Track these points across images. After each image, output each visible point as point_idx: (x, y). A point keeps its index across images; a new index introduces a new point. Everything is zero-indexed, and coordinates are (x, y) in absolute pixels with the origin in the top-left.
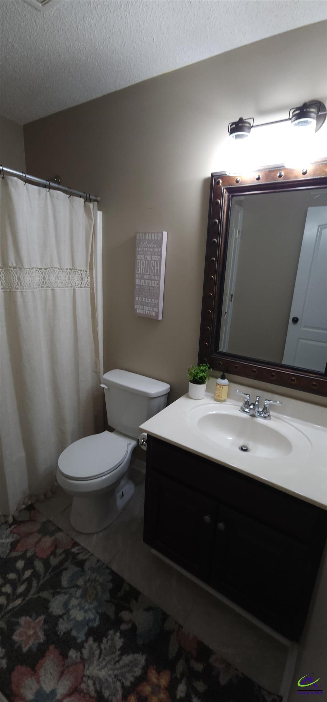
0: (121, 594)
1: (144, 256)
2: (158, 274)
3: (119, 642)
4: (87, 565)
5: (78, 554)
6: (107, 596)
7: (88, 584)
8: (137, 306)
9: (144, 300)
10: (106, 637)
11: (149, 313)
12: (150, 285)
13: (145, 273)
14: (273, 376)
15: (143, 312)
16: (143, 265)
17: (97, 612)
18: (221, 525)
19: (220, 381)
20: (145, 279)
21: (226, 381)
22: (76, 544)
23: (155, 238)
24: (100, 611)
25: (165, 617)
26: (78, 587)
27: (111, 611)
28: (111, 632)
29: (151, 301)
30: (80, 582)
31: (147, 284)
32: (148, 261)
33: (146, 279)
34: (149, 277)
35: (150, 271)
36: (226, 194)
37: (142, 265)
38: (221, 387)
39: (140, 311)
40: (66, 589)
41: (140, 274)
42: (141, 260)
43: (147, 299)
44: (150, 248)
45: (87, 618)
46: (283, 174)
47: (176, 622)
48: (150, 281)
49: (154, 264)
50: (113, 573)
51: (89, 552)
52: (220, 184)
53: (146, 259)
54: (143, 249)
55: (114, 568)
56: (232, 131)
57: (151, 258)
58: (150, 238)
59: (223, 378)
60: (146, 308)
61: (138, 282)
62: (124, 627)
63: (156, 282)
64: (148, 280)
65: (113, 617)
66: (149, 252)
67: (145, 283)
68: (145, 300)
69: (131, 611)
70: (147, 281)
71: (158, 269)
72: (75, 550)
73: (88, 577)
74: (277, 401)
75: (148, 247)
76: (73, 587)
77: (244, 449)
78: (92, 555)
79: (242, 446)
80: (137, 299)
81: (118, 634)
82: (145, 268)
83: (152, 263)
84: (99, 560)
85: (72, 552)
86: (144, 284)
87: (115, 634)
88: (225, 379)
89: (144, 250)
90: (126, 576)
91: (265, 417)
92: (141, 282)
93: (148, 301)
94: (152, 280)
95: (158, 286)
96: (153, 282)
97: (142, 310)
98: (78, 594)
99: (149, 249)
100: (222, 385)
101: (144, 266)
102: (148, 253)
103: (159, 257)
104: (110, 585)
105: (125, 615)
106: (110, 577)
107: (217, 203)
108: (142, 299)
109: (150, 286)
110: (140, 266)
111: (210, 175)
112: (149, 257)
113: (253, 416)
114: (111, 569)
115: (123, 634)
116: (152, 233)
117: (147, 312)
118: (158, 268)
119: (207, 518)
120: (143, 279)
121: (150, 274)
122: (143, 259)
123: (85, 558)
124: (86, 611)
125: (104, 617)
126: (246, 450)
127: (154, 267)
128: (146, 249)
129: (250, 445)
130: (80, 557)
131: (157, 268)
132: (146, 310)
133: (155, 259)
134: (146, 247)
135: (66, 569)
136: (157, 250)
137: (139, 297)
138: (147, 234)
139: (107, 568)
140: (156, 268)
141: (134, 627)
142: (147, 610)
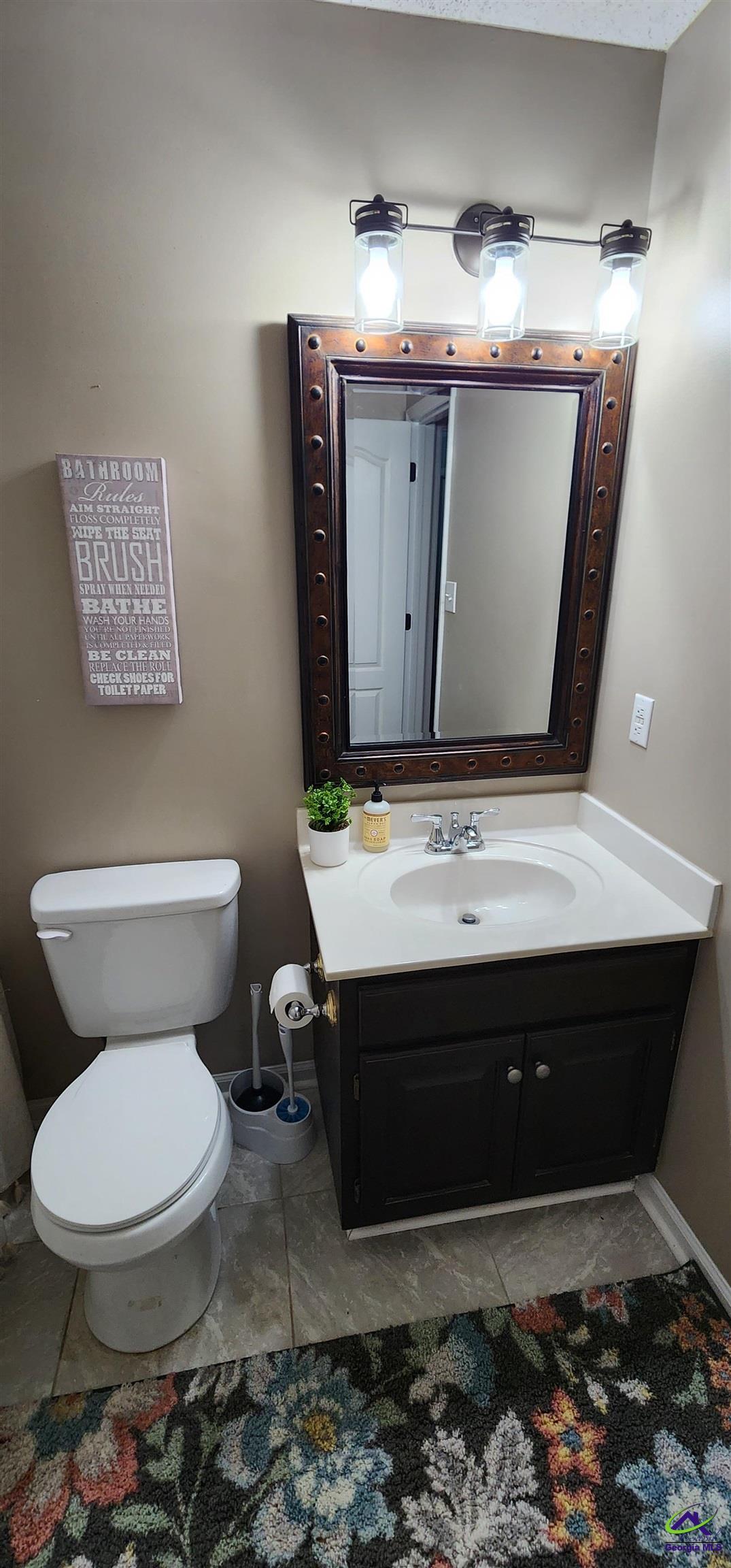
0: (376, 1365)
1: (103, 529)
2: (161, 580)
3: (454, 1444)
4: (256, 1390)
5: (211, 1390)
6: (357, 1399)
7: (297, 1421)
8: (97, 678)
9: (122, 655)
10: (428, 1463)
11: (145, 691)
12: (137, 611)
13: (112, 576)
14: (472, 764)
15: (122, 690)
16: (102, 555)
17: (369, 1446)
18: (542, 1069)
19: (371, 806)
20: (114, 597)
21: (383, 806)
22: (182, 1380)
23: (137, 476)
24: (372, 1437)
25: (476, 1317)
26: (284, 1449)
27: (392, 1415)
28: (427, 1445)
29: (147, 655)
30: (277, 1436)
31: (124, 611)
32: (118, 543)
33: (120, 597)
34: (130, 589)
35: (130, 572)
36: (334, 376)
37: (96, 556)
38: (381, 820)
39: (111, 691)
40: (261, 1481)
41: (94, 582)
42: (91, 542)
43: (130, 653)
44: (121, 504)
45: (362, 1479)
47: (498, 1308)
48: (136, 602)
49: (140, 552)
50: (322, 1348)
51: (234, 1362)
52: (319, 348)
53: (110, 537)
54: (95, 508)
55: (314, 1335)
56: (362, 226)
57: (130, 532)
58: (115, 475)
59: (377, 798)
60: (133, 677)
61: (88, 606)
62: (436, 1412)
63: (155, 602)
64: (127, 597)
65: (403, 1419)
66: (118, 515)
67: (118, 608)
68: (126, 655)
69: (422, 1372)
70: (123, 602)
71: (160, 565)
72: (194, 1392)
73: (282, 1410)
75: (111, 503)
76: (272, 1462)
77: (468, 920)
78: (245, 1360)
79: (464, 915)
80: (93, 656)
81: (441, 1434)
82: (109, 565)
83: (136, 548)
84: (271, 1356)
85: (190, 1404)
86: (113, 611)
87: (436, 1439)
88: (381, 801)
89: (100, 509)
90: (350, 1327)
91: (477, 847)
92: (100, 606)
93: (135, 658)
94: (141, 597)
95: (164, 611)
96: (146, 602)
97: (118, 685)
98: (297, 1463)
99: (116, 509)
100: (383, 815)
101: (107, 559)
102: (116, 519)
103: (157, 531)
104: (342, 1373)
105: (420, 1390)
106: (327, 1359)
107: (315, 395)
108: (112, 655)
109: (137, 616)
110: (92, 560)
111: (285, 320)
112: (121, 533)
113: (458, 852)
114: (310, 1345)
115: (447, 1422)
116: (120, 461)
117: (137, 688)
118: (159, 561)
119: (514, 1074)
120: (108, 596)
121: (131, 581)
122: (100, 537)
123: (236, 1380)
124: (346, 1472)
125: (390, 1439)
126: (473, 922)
127: (143, 559)
128: (108, 507)
129: (476, 910)
130: (221, 1391)
131: (154, 561)
132: (133, 684)
133: (144, 538)
134: (103, 503)
135: (217, 1448)
136: (148, 510)
137: (98, 650)
138: (105, 463)
139: (303, 1350)
140: (150, 561)
141: (450, 1389)
142: (443, 1340)
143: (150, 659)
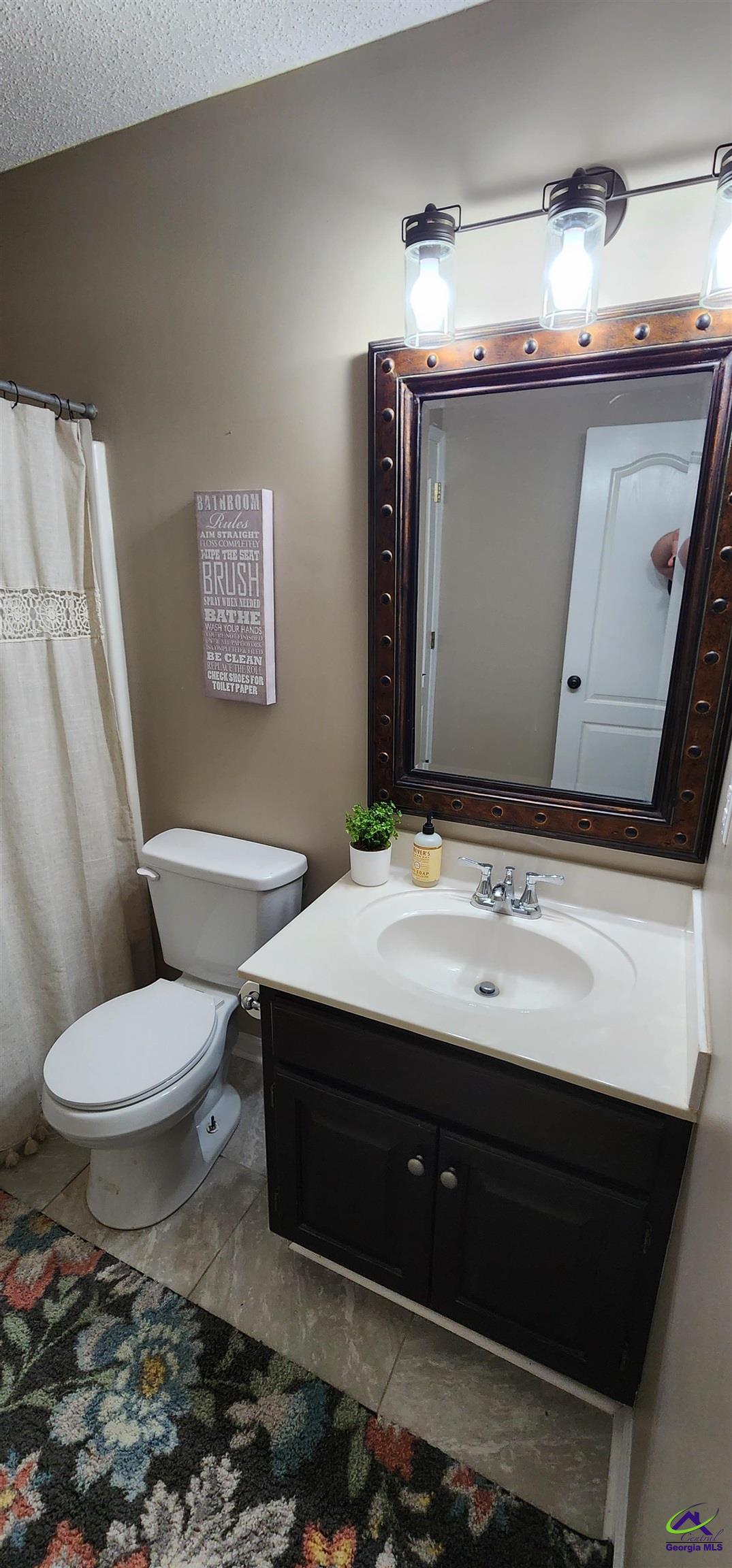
0: (227, 1361)
1: (221, 551)
2: (258, 596)
3: (229, 1480)
4: (138, 1307)
5: (115, 1282)
6: (192, 1375)
7: (144, 1353)
8: (212, 675)
9: (229, 658)
10: (198, 1475)
11: (244, 690)
12: (240, 621)
13: (225, 592)
14: (542, 818)
15: (228, 687)
16: (219, 574)
17: (171, 1418)
18: (448, 1177)
19: (422, 838)
20: (226, 608)
21: (435, 839)
22: (107, 1259)
23: (244, 507)
24: (179, 1414)
25: (334, 1396)
26: (120, 1364)
27: (204, 1411)
28: (209, 1460)
29: (245, 659)
30: (124, 1351)
31: (232, 621)
32: (230, 562)
33: (229, 608)
34: (236, 602)
35: (237, 588)
36: (406, 395)
37: (215, 574)
38: (424, 853)
39: (220, 687)
40: (90, 1373)
41: (213, 595)
42: (212, 561)
43: (234, 656)
44: (232, 530)
45: (147, 1437)
46: (535, 344)
47: (360, 1406)
48: (240, 612)
49: (245, 571)
50: (203, 1315)
51: (142, 1274)
52: (392, 371)
53: (225, 559)
54: (216, 534)
55: (206, 1301)
56: (411, 238)
57: (238, 554)
58: (230, 507)
59: (428, 830)
60: (234, 677)
61: (209, 615)
62: (238, 1441)
63: (253, 614)
64: (234, 609)
65: (210, 1422)
66: (230, 539)
67: (228, 617)
68: (232, 658)
69: (254, 1400)
70: (231, 613)
71: (257, 583)
72: (104, 1275)
73: (142, 1336)
74: (553, 873)
75: (227, 530)
76: (107, 1367)
77: (486, 991)
78: (149, 1279)
79: (482, 983)
80: (210, 656)
81: (226, 1462)
82: (223, 581)
83: (242, 567)
84: (166, 1290)
85: (98, 1281)
86: (224, 620)
87: (219, 1462)
88: (432, 833)
89: (219, 535)
90: (235, 1318)
91: (529, 913)
92: (216, 615)
93: (237, 662)
94: (242, 609)
95: (259, 623)
96: (247, 613)
97: (226, 682)
98: (121, 1383)
99: (230, 533)
100: (427, 849)
101: (222, 577)
102: (229, 543)
103: (257, 552)
104: (199, 1346)
105: (240, 1412)
106: (197, 1326)
107: (388, 417)
108: (222, 657)
109: (240, 625)
110: (212, 577)
111: (366, 349)
112: (231, 554)
113: (502, 912)
114: (197, 1305)
115: (238, 1459)
116: (234, 494)
117: (237, 686)
118: (256, 579)
119: (415, 1164)
120: (222, 607)
121: (237, 595)
122: (218, 558)
123: (133, 1288)
124: (142, 1421)
125: (189, 1427)
126: (490, 993)
127: (246, 576)
128: (224, 533)
129: (500, 979)
130: (120, 1289)
131: (254, 579)
132: (235, 683)
133: (248, 559)
134: (222, 530)
135: (87, 1325)
136: (251, 535)
137: (214, 651)
138: (224, 497)
139: (190, 1304)
140: (251, 579)
141: (263, 1436)
142: (290, 1389)
143: (248, 663)
